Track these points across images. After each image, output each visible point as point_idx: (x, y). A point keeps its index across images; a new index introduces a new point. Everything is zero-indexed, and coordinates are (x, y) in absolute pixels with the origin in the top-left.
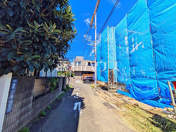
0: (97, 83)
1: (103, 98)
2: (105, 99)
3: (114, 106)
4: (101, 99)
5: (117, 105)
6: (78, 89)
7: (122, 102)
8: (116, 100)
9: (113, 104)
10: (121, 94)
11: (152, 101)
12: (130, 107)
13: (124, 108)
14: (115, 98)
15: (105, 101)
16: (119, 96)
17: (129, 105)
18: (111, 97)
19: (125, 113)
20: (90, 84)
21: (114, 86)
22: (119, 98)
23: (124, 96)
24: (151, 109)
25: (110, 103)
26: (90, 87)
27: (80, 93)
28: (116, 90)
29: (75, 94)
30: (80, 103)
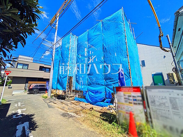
0: (52, 92)
1: (60, 108)
2: (63, 110)
3: (73, 114)
4: (58, 110)
5: (76, 113)
6: (19, 103)
7: (80, 108)
8: (74, 108)
9: (73, 113)
10: (78, 101)
11: (101, 103)
12: (87, 112)
13: (82, 114)
14: (73, 107)
15: (63, 112)
16: (76, 104)
17: (86, 110)
18: (69, 105)
19: (84, 118)
20: (39, 94)
21: (72, 94)
22: (76, 105)
23: (81, 103)
24: (101, 109)
25: (68, 113)
26: (41, 99)
27: (25, 109)
28: (73, 98)
29: (14, 112)
30: (26, 124)
